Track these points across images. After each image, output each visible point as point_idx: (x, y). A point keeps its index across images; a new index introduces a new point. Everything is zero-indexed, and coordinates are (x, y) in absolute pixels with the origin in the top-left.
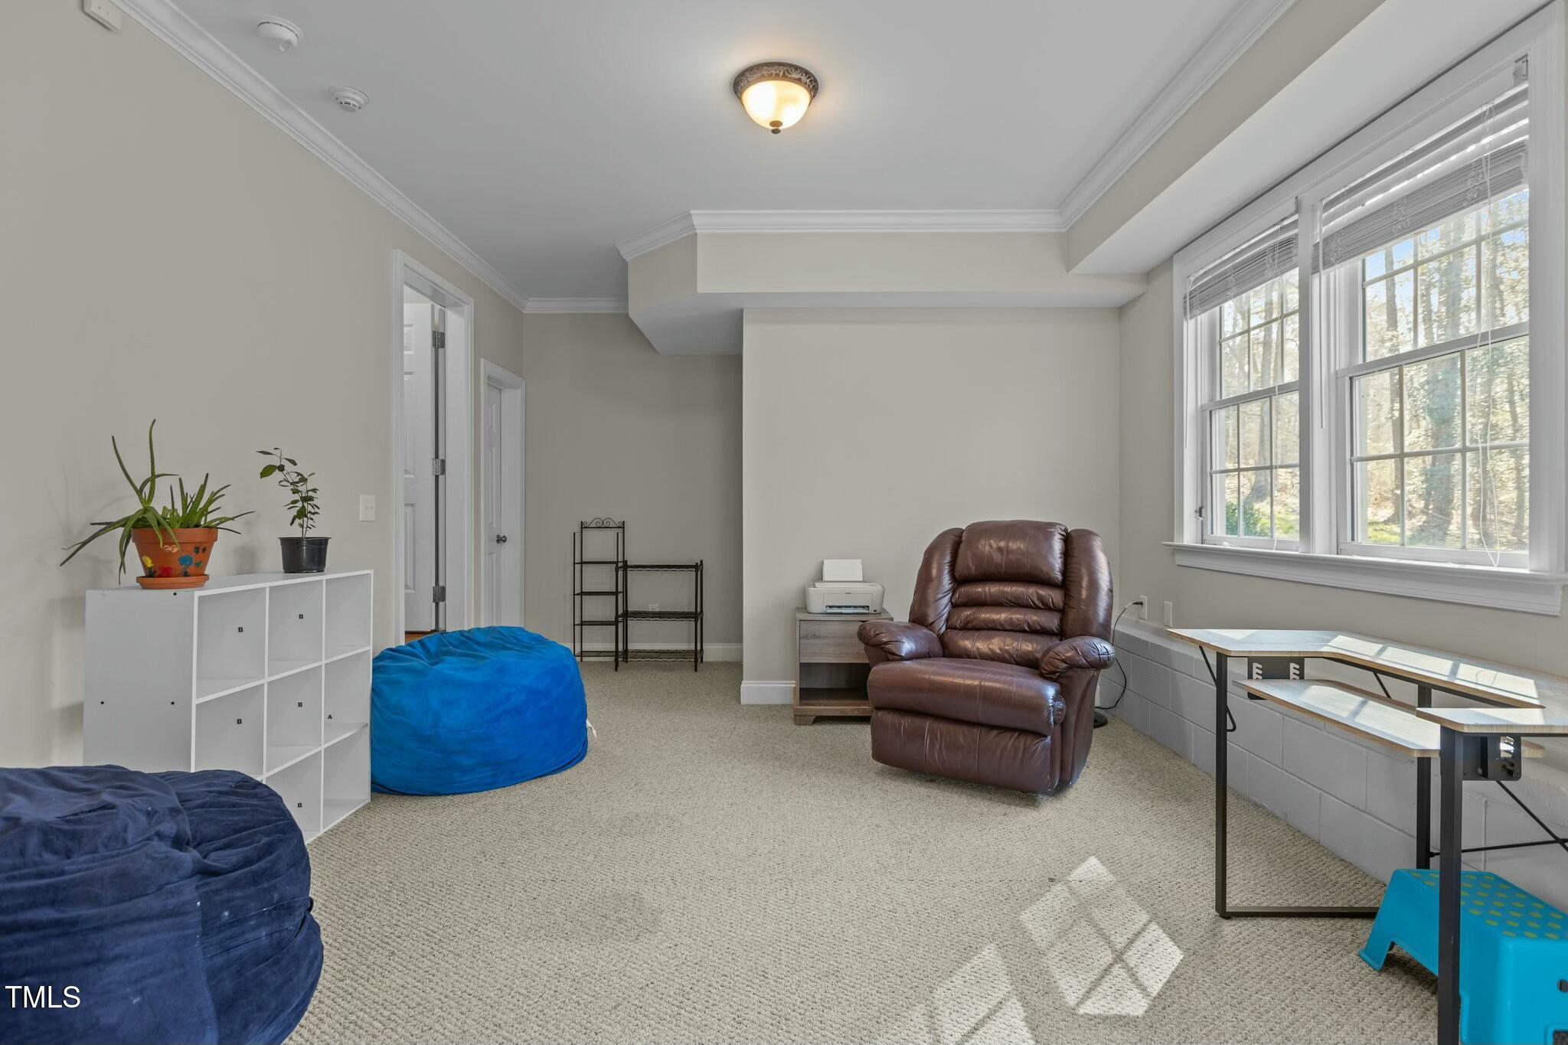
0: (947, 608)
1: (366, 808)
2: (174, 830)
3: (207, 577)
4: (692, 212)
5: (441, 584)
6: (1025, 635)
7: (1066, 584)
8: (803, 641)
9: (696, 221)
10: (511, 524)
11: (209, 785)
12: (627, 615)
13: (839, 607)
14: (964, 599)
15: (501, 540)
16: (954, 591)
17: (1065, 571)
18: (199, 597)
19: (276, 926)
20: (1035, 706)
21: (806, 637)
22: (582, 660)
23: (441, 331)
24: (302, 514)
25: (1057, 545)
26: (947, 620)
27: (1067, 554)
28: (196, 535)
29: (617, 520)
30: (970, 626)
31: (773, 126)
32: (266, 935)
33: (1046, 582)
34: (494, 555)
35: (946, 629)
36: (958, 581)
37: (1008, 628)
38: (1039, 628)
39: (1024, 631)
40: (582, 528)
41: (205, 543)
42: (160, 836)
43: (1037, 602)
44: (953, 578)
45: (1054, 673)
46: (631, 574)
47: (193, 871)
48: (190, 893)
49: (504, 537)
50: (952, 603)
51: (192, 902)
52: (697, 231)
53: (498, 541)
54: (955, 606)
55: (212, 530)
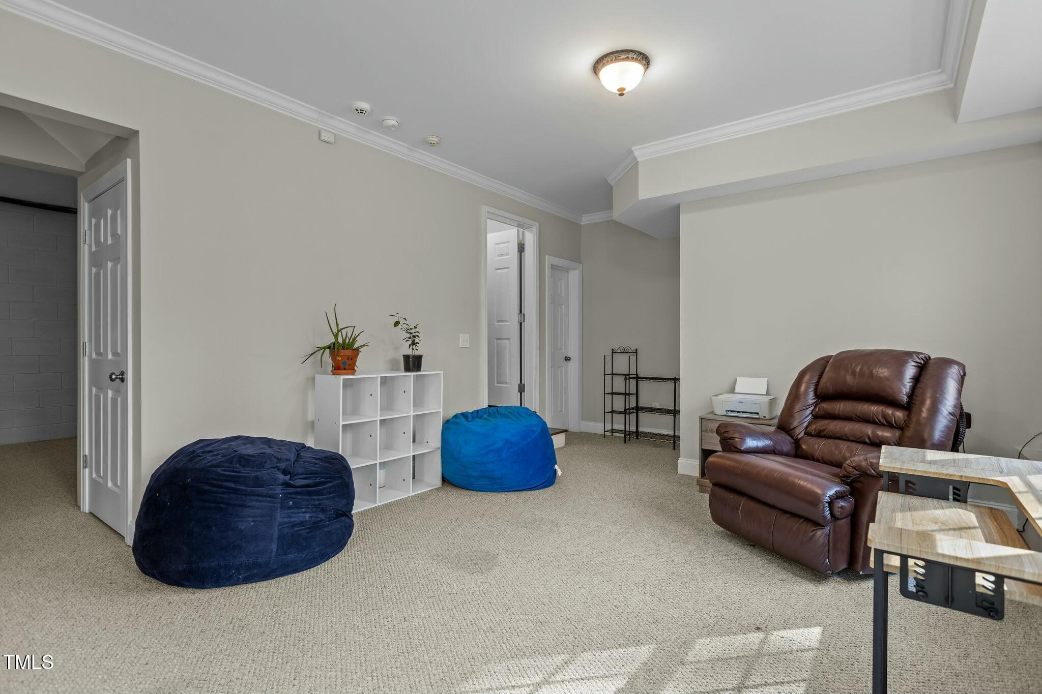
0: (808, 418)
1: (437, 489)
2: (284, 467)
3: (356, 371)
4: (633, 149)
5: (523, 383)
6: (865, 446)
7: (909, 407)
8: (704, 433)
9: (636, 154)
10: (573, 350)
11: (315, 455)
12: (638, 409)
13: (738, 412)
14: (822, 413)
15: (567, 359)
16: (816, 405)
17: (911, 396)
18: (343, 379)
19: (315, 515)
20: (814, 500)
21: (706, 431)
22: (612, 435)
23: (523, 243)
24: (414, 343)
25: (910, 371)
26: (806, 428)
27: (917, 380)
28: (348, 352)
29: (633, 348)
30: (822, 434)
31: (620, 91)
32: (309, 517)
33: (894, 403)
34: (563, 369)
35: (805, 434)
36: (821, 397)
37: (851, 439)
38: (878, 442)
39: (864, 443)
40: (612, 352)
41: (351, 356)
42: (279, 469)
43: (882, 420)
44: (816, 395)
45: (848, 477)
46: (641, 383)
47: (282, 483)
48: (279, 490)
49: (569, 357)
50: (813, 415)
51: (278, 494)
52: (638, 160)
53: (566, 360)
54: (816, 417)
55: (357, 350)
